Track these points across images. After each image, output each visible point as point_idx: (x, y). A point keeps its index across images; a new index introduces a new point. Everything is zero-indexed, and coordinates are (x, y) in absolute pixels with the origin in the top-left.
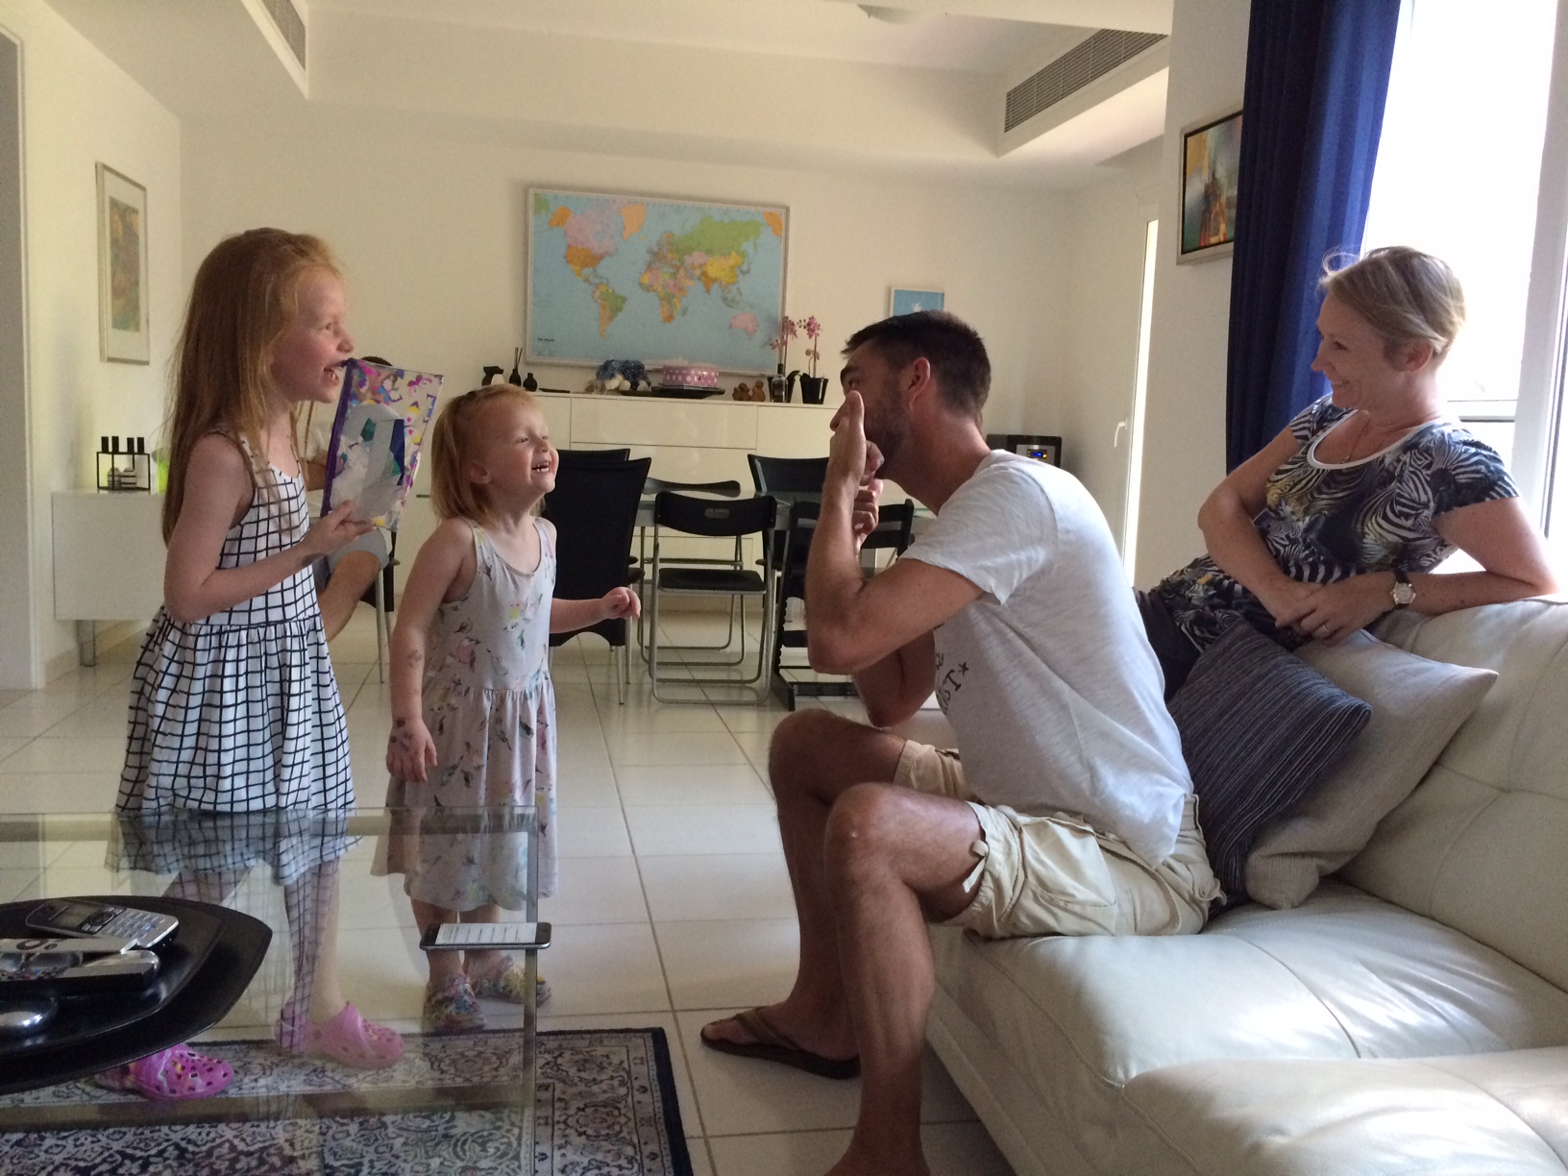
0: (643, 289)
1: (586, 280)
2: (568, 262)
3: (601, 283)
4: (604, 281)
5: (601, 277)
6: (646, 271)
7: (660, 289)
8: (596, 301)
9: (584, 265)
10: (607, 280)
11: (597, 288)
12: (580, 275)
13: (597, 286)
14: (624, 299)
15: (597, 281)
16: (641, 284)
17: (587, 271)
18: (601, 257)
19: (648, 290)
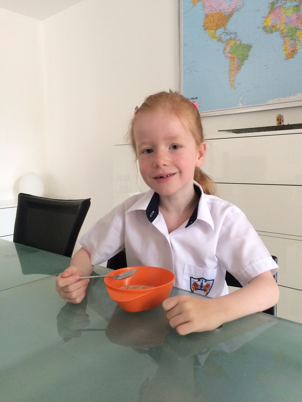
0: (267, 32)
1: (220, 40)
2: (206, 29)
3: (231, 39)
4: (233, 36)
5: (231, 33)
6: (269, 13)
7: (283, 27)
8: (226, 56)
9: (217, 27)
10: (236, 33)
11: (227, 44)
12: (215, 37)
13: (227, 42)
14: (249, 47)
15: (228, 37)
16: (264, 28)
17: (220, 31)
18: (230, 15)
19: (272, 32)
